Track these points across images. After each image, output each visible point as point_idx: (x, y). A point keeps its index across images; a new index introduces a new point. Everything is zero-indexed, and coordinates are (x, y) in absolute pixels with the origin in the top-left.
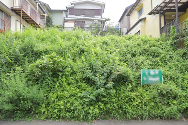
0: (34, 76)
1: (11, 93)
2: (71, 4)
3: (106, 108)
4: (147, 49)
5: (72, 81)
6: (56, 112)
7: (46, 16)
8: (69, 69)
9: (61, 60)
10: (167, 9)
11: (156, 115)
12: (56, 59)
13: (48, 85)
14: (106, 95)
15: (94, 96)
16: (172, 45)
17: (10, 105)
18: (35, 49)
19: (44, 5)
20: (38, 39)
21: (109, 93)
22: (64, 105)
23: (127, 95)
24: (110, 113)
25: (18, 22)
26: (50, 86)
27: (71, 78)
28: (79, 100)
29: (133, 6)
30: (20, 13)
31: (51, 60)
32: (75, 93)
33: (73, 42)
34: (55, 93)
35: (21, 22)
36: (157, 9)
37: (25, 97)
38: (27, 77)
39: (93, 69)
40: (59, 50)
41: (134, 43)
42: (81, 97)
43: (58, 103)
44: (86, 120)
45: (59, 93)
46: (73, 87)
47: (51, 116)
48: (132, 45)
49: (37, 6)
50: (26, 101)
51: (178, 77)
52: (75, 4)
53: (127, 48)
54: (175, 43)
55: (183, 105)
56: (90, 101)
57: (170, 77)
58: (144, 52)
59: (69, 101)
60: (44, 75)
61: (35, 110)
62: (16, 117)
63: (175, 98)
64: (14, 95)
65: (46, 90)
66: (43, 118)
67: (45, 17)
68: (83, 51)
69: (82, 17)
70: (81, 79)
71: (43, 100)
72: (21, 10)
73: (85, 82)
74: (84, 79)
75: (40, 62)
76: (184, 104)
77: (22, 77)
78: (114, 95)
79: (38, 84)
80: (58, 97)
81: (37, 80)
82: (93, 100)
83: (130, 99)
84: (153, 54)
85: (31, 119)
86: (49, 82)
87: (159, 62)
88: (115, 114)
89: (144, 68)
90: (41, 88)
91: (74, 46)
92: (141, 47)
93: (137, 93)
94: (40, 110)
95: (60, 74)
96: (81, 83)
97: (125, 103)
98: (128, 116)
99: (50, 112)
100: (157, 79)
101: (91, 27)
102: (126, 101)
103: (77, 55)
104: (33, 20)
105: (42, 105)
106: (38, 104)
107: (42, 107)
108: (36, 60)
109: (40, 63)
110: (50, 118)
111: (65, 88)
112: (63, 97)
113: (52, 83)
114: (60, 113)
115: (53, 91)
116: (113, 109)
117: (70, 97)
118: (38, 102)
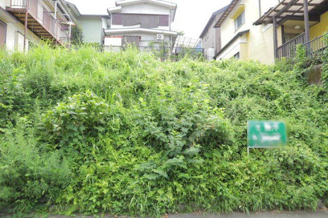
0: (52, 133)
1: (7, 166)
2: (117, 5)
3: (187, 191)
4: (256, 84)
5: (123, 142)
6: (94, 201)
7: (72, 25)
8: (116, 121)
9: (102, 103)
10: (287, 16)
11: (277, 204)
12: (93, 101)
13: (79, 150)
14: (186, 168)
15: (165, 169)
16: (298, 77)
17: (6, 189)
18: (53, 84)
19: (68, 5)
20: (59, 65)
21: (191, 163)
22: (108, 187)
23: (223, 167)
24: (194, 201)
25: (19, 34)
26: (81, 152)
27: (121, 136)
28: (136, 177)
29: (227, 11)
30: (24, 18)
31: (83, 103)
32: (129, 165)
33: (123, 71)
34: (92, 165)
35: (24, 36)
36: (270, 15)
37: (35, 174)
38: (37, 135)
39: (160, 120)
40: (98, 85)
41: (233, 73)
42: (140, 172)
43: (97, 184)
44: (150, 214)
45: (98, 164)
46: (124, 153)
47: (85, 208)
48: (229, 77)
49: (56, 7)
50: (37, 181)
51: (312, 133)
52: (124, 6)
53: (221, 82)
54: (303, 74)
55: (323, 184)
56: (157, 180)
57: (298, 134)
58: (251, 89)
59: (118, 180)
60: (71, 131)
61: (55, 198)
62: (16, 212)
63: (308, 172)
64: (14, 171)
65: (74, 159)
66: (70, 213)
67: (70, 28)
68: (141, 88)
69: (137, 28)
70: (139, 139)
71: (69, 179)
72: (25, 14)
73: (146, 145)
74: (145, 139)
75: (64, 106)
76: (325, 182)
77: (29, 135)
78: (201, 168)
79: (58, 148)
80: (98, 173)
81: (57, 142)
82: (162, 177)
83: (229, 174)
84: (266, 93)
85: (46, 215)
86: (80, 145)
87: (278, 107)
88: (203, 203)
89: (252, 118)
90: (65, 155)
91: (125, 78)
92: (245, 81)
93: (242, 164)
94: (63, 197)
95: (101, 130)
96: (139, 146)
97: (221, 182)
98: (226, 205)
99: (83, 201)
100: (276, 138)
101: (151, 47)
102: (222, 179)
103: (132, 94)
104: (47, 32)
105: (67, 188)
106: (60, 186)
107: (67, 191)
108: (54, 103)
109: (62, 109)
110: (83, 212)
111: (110, 156)
112: (107, 172)
113: (85, 146)
114: (102, 202)
115: (88, 161)
116: (199, 194)
117: (119, 171)
118: (60, 182)
